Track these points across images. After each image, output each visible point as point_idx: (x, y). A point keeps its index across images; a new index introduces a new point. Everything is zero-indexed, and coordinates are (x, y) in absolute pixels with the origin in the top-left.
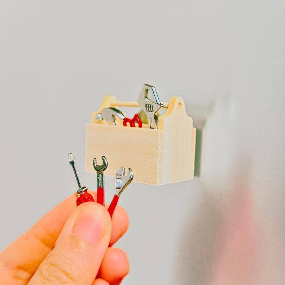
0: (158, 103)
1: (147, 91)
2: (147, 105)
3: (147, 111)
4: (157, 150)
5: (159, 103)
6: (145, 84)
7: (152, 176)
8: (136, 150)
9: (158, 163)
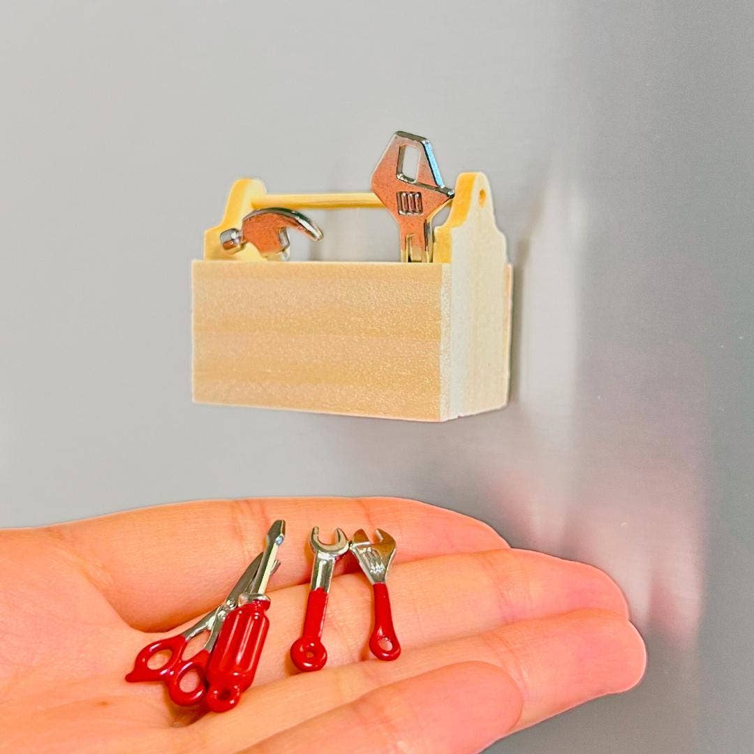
0: (438, 188)
1: (401, 151)
2: (401, 193)
3: (401, 212)
4: (440, 319)
5: (442, 187)
6: (401, 134)
7: (424, 394)
8: (370, 327)
9: (441, 357)
